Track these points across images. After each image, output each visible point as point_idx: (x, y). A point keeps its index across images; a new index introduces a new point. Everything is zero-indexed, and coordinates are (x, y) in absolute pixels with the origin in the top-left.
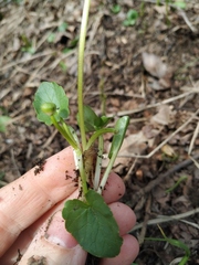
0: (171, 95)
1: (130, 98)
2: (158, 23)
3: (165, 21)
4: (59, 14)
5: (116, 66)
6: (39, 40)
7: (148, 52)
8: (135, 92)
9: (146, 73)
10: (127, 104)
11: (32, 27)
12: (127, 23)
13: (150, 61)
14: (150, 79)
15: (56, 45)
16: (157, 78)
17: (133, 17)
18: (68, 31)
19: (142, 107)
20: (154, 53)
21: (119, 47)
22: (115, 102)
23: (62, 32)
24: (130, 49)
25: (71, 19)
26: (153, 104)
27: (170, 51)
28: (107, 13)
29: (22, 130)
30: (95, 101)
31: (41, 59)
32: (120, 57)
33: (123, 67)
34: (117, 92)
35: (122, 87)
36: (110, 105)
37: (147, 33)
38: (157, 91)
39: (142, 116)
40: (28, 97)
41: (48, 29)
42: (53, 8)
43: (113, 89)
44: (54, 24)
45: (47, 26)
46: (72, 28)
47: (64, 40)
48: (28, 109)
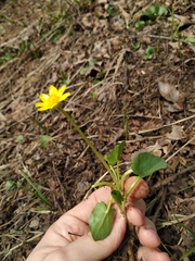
0: (184, 116)
1: (149, 119)
2: (172, 57)
3: (178, 54)
4: (89, 52)
5: (137, 94)
6: (73, 73)
7: (163, 81)
8: (153, 115)
9: (162, 99)
10: (146, 124)
11: (67, 63)
12: (145, 58)
13: (165, 89)
14: (166, 104)
15: (87, 77)
16: (171, 103)
17: (151, 53)
18: (97, 66)
19: (159, 126)
20: (169, 82)
21: (139, 77)
22: (136, 122)
23: (92, 67)
24: (148, 79)
25: (99, 55)
26: (168, 124)
27: (182, 79)
28: (129, 50)
29: (60, 146)
30: (120, 122)
31: (75, 89)
32: (140, 86)
33: (142, 94)
34: (138, 114)
35: (142, 111)
36: (132, 125)
37: (163, 65)
38: (171, 113)
39: (159, 134)
40: (65, 120)
41: (80, 64)
42: (84, 47)
43: (135, 112)
44: (86, 60)
45: (80, 62)
46: (100, 63)
47: (94, 73)
48: (64, 129)
